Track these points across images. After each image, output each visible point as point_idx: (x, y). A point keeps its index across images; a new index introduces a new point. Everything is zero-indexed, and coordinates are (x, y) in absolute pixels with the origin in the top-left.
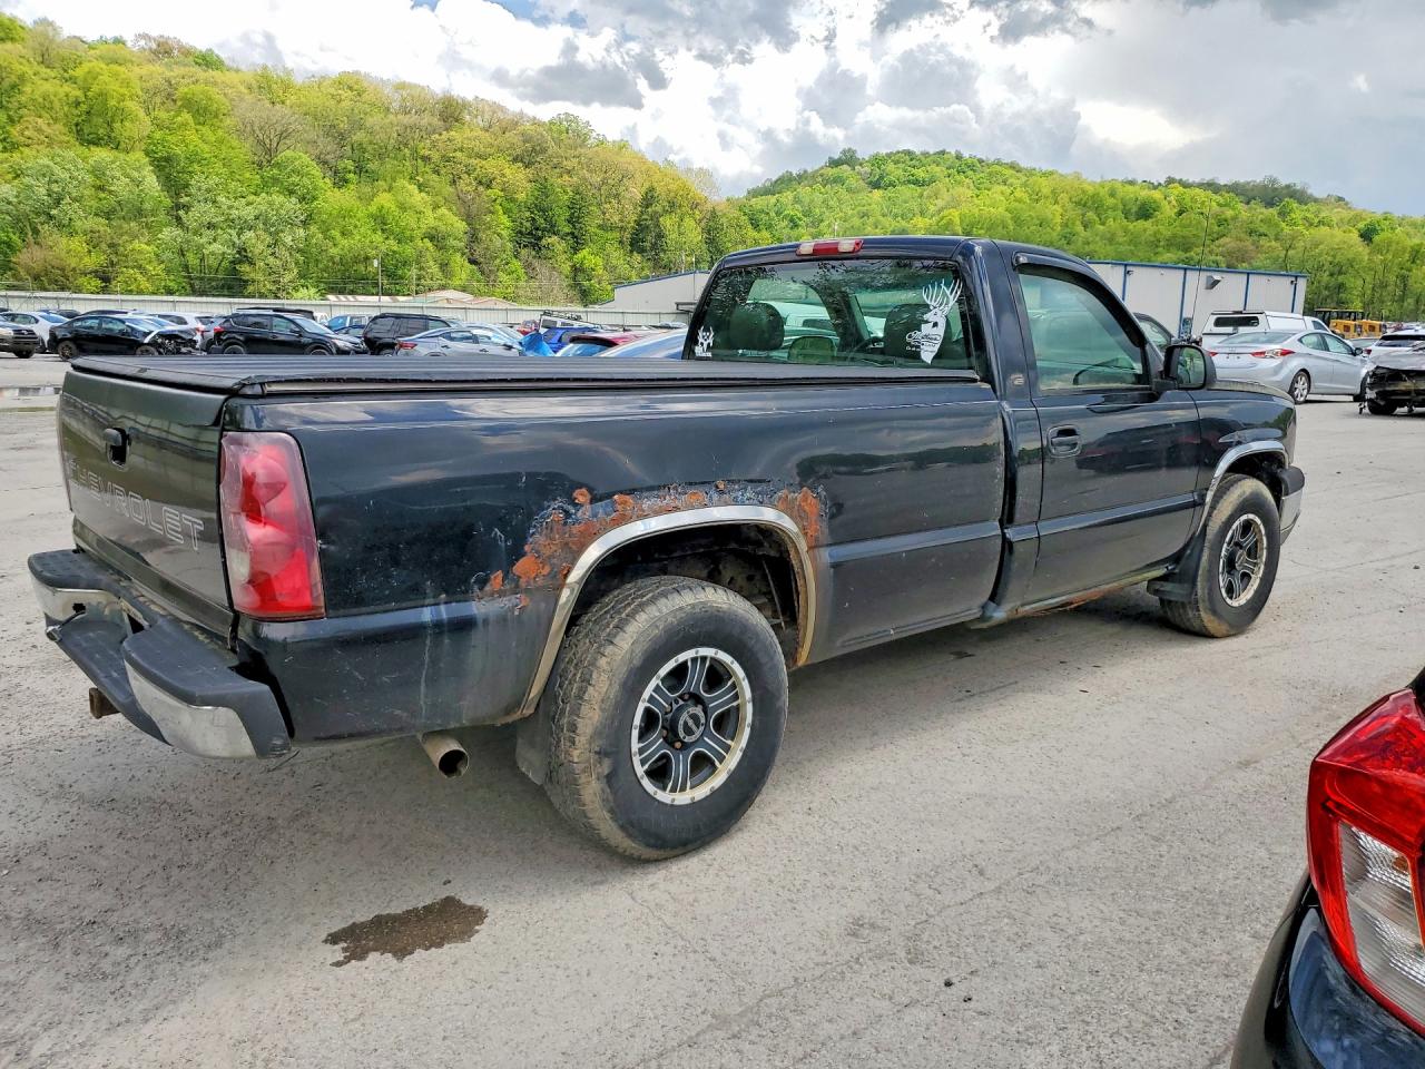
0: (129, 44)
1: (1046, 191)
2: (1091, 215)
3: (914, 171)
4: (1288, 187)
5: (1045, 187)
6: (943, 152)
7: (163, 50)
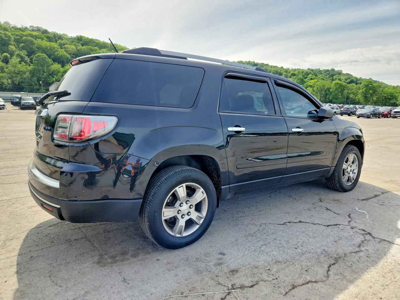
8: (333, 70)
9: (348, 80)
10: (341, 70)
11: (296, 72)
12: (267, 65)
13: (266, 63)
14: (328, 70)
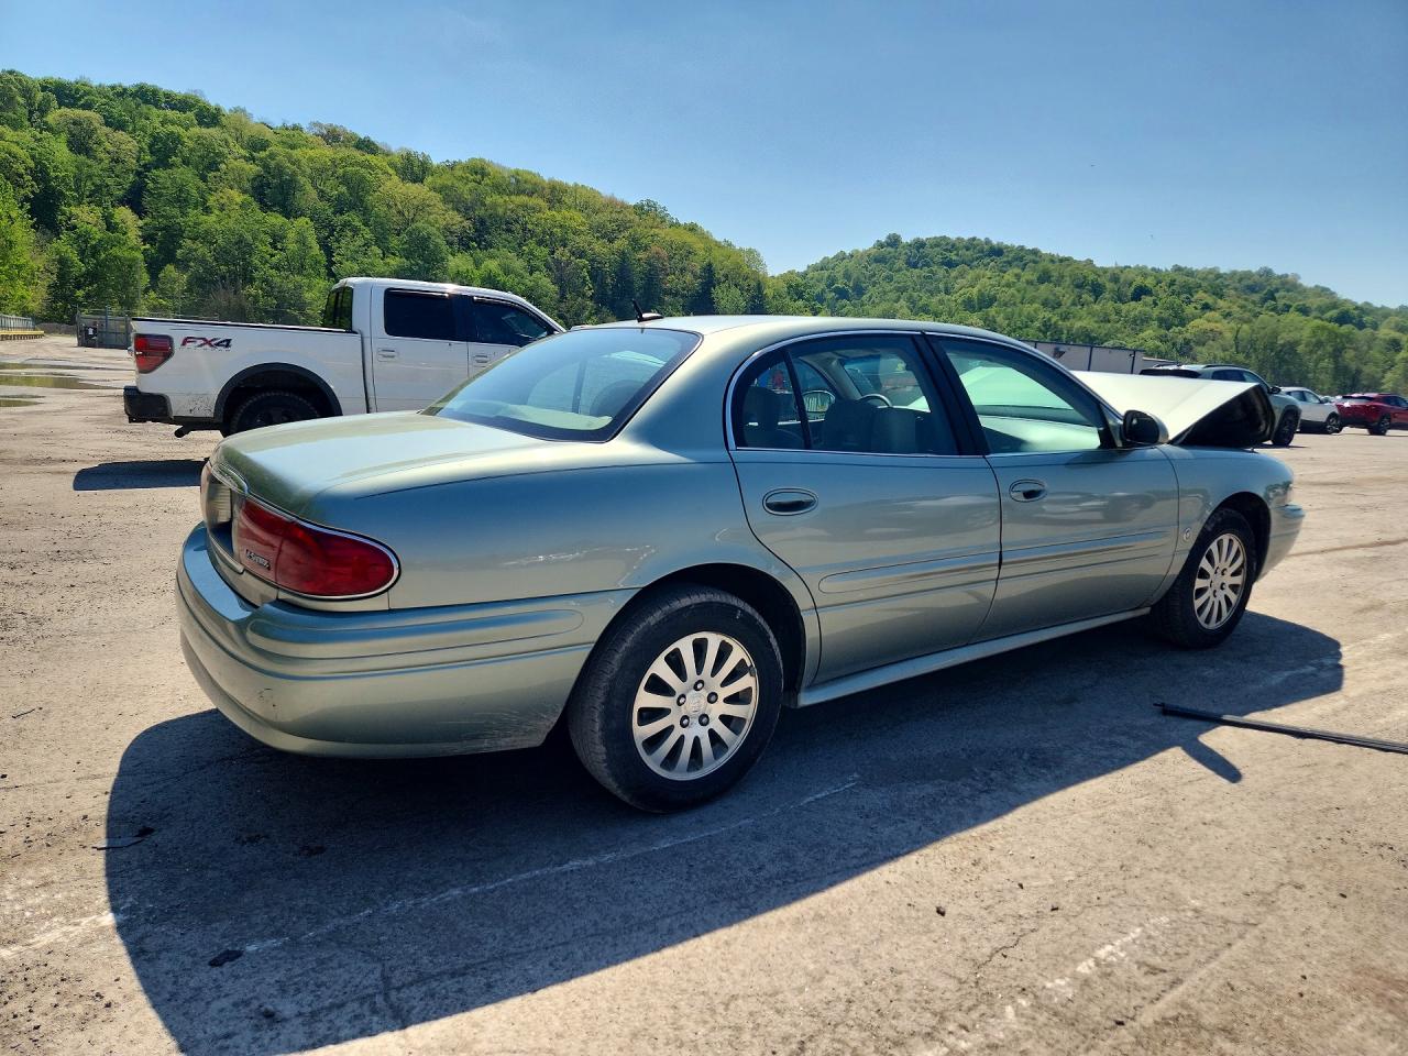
0: (305, 130)
1: (1055, 274)
2: (1087, 297)
3: (948, 254)
4: (1280, 277)
5: (1054, 270)
6: (974, 239)
7: (332, 136)
8: (1267, 273)
9: (1334, 313)
10: (1296, 275)
11: (1149, 282)
12: (1035, 252)
13: (1029, 247)
14: (1248, 275)
